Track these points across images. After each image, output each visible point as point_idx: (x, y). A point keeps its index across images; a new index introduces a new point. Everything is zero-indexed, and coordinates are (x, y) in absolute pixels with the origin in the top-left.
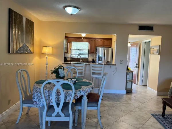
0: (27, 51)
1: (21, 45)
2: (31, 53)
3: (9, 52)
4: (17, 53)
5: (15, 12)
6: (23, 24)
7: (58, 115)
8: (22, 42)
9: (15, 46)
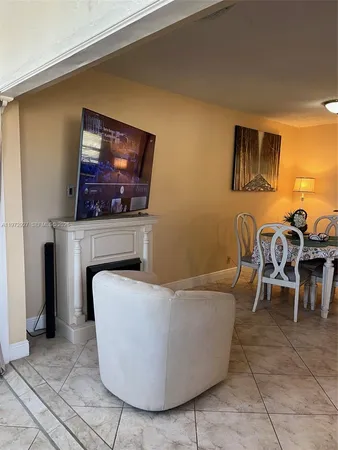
0: (263, 187)
1: (253, 177)
2: (272, 190)
3: (233, 188)
4: (244, 190)
5: (245, 129)
6: (258, 144)
7: (278, 277)
8: (255, 172)
9: (242, 179)
